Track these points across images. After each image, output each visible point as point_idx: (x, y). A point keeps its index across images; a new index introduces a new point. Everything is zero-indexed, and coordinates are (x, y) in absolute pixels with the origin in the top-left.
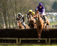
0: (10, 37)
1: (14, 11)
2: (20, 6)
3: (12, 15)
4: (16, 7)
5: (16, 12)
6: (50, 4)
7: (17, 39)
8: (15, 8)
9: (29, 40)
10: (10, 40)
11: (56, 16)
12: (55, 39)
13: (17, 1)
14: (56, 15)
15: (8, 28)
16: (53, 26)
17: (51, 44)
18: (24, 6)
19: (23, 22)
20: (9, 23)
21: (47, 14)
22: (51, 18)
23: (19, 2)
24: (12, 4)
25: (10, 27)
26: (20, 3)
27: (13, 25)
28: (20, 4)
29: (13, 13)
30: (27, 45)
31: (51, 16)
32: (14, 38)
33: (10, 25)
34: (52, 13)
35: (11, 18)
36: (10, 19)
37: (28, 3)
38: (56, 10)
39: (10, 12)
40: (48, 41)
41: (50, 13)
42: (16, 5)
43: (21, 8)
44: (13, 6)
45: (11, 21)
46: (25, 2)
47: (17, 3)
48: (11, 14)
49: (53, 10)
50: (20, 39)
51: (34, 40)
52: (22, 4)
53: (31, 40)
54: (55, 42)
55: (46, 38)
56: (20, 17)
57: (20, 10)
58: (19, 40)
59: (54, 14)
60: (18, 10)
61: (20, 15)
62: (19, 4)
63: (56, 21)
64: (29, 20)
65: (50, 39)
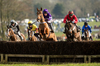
2: (7, 9)
4: (1, 11)
6: (50, 7)
7: (2, 56)
9: (19, 58)
11: (58, 25)
12: (55, 56)
13: (3, 2)
14: (58, 23)
17: (49, 64)
18: (13, 9)
19: (18, 32)
23: (5, 3)
26: (7, 5)
28: (7, 7)
30: (15, 64)
37: (18, 5)
38: (58, 16)
40: (46, 59)
43: (8, 11)
46: (15, 4)
47: (3, 4)
52: (10, 7)
55: (43, 55)
57: (6, 15)
58: (4, 57)
59: (55, 22)
60: (4, 15)
63: (57, 31)
65: (48, 57)
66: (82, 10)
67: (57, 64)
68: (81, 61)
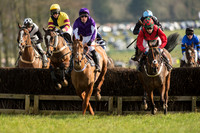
0: (7, 93)
1: (20, 17)
2: (36, 5)
3: (13, 28)
4: (25, 8)
7: (27, 98)
8: (22, 11)
10: (7, 100)
15: (3, 66)
17: (123, 114)
20: (6, 52)
21: (115, 27)
22: (126, 40)
25: (7, 62)
31: (124, 34)
32: (20, 93)
33: (6, 58)
34: (128, 26)
35: (11, 37)
36: (7, 41)
39: (8, 21)
40: (115, 103)
41: (122, 26)
44: (18, 4)
45: (11, 46)
48: (11, 26)
49: (130, 16)
50: (37, 98)
51: (76, 101)
53: (66, 101)
54: (137, 107)
57: (36, 15)
58: (32, 101)
61: (29, 24)
65: (120, 99)
66: (186, 5)
67: (138, 114)
68: (186, 107)
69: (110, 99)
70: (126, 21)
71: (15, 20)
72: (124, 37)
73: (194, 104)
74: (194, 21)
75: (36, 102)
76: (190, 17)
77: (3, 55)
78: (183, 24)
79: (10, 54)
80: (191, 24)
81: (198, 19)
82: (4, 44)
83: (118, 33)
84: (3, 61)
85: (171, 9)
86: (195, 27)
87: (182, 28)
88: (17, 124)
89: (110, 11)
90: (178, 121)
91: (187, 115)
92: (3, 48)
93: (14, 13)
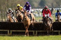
0: (2, 29)
1: (6, 7)
2: (11, 3)
3: (4, 10)
4: (8, 4)
5: (8, 8)
6: (37, 1)
7: (8, 31)
8: (7, 5)
9: (19, 32)
10: (2, 31)
12: (41, 31)
15: (1, 21)
16: (40, 20)
20: (2, 17)
21: (35, 10)
22: (39, 13)
24: (4, 1)
25: (2, 20)
27: (5, 19)
29: (6, 8)
30: (16, 36)
31: (38, 12)
32: (6, 30)
33: (2, 19)
34: (39, 9)
35: (3, 13)
38: (42, 7)
40: (35, 33)
41: (37, 9)
42: (8, 2)
43: (12, 4)
44: (5, 3)
45: (3, 15)
49: (40, 6)
51: (23, 32)
52: (13, 1)
54: (42, 34)
56: (10, 12)
57: (11, 6)
58: (10, 32)
62: (11, 1)
64: (17, 15)
65: (37, 31)
66: (57, 3)
67: (42, 36)
68: (57, 34)
69: (34, 31)
70: (38, 8)
71: (4, 8)
72: (38, 13)
73: (59, 33)
74: (59, 8)
75: (11, 32)
76: (58, 7)
77: (1, 18)
78: (56, 9)
79: (3, 18)
80: (58, 9)
81: (60, 7)
82: (1, 15)
83: (36, 12)
84: (1, 20)
85: (52, 4)
86: (60, 10)
87: (55, 10)
88: (5, 39)
89: (34, 5)
90: (54, 38)
91: (57, 36)
92: (1, 16)
93: (4, 5)
